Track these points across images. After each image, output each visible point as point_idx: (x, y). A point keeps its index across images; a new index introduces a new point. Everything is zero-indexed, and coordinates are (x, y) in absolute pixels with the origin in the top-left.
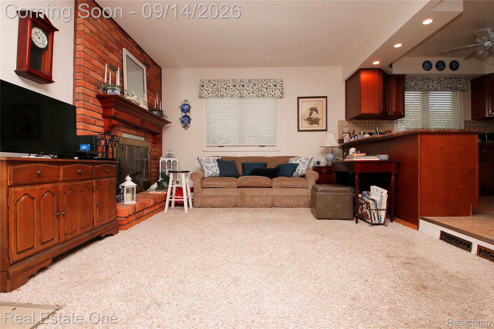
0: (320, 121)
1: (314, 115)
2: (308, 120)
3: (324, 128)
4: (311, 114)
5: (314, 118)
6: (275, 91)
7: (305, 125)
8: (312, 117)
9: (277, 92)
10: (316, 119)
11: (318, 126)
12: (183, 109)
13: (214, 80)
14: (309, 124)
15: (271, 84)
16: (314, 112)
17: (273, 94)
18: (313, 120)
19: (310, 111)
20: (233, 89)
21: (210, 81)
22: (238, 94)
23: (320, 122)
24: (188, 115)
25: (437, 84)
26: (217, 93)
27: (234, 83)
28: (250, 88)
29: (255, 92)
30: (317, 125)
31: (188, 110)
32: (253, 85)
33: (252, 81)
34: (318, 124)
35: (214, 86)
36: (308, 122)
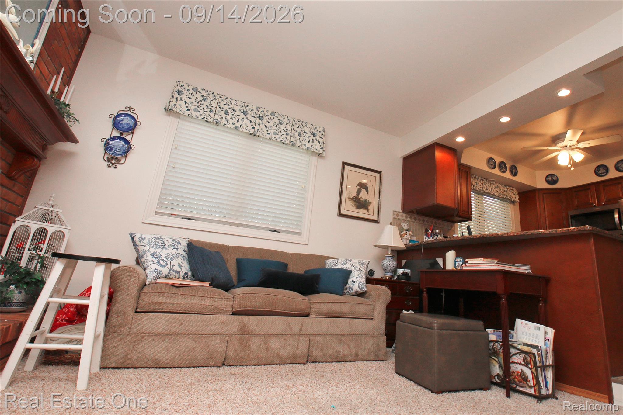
0: (371, 205)
1: (363, 195)
2: (355, 201)
3: (375, 218)
4: (359, 192)
5: (362, 199)
6: (313, 142)
7: (349, 208)
8: (360, 197)
9: (315, 145)
10: (365, 201)
11: (367, 213)
12: (119, 123)
13: (206, 90)
14: (355, 208)
15: (307, 130)
16: (363, 191)
17: (308, 145)
18: (361, 202)
19: (358, 187)
20: (240, 117)
21: (197, 89)
22: (249, 128)
23: (370, 208)
24: (128, 138)
25: (495, 188)
26: (207, 114)
27: (244, 108)
28: (271, 124)
29: (280, 134)
30: (365, 211)
31: (131, 129)
32: (278, 122)
33: (277, 115)
34: (368, 210)
35: (205, 100)
36: (354, 203)
